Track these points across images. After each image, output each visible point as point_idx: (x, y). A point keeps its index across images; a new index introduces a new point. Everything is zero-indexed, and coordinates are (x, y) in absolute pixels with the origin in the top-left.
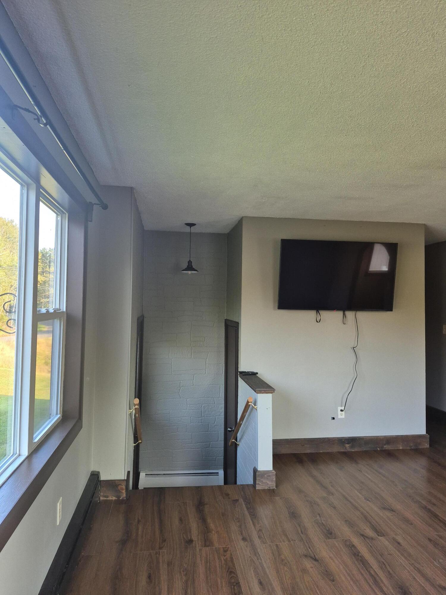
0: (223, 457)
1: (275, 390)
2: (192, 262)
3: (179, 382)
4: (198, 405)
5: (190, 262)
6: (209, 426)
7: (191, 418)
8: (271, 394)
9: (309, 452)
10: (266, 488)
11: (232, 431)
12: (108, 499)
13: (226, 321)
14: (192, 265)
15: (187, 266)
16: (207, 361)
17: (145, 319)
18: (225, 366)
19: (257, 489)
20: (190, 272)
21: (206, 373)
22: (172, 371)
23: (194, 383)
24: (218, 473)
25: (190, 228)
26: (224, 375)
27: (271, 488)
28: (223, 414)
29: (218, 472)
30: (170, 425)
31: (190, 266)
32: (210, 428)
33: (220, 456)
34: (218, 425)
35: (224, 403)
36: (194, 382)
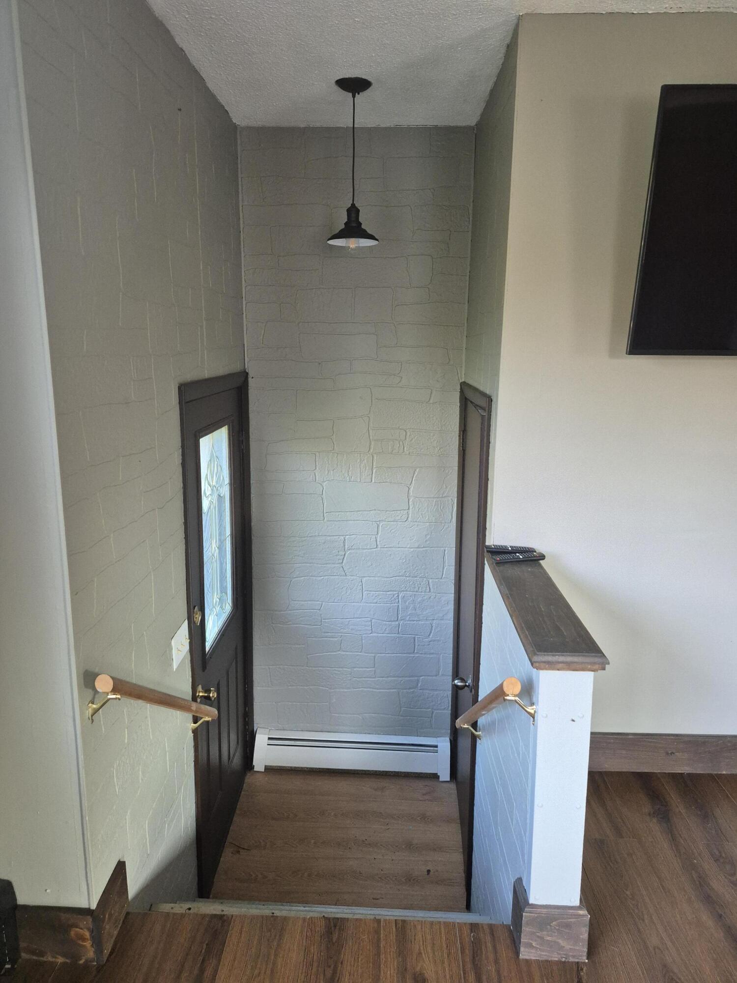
0: (450, 712)
1: (609, 663)
2: (358, 211)
3: (342, 538)
4: (388, 593)
5: (353, 211)
6: (416, 641)
7: (373, 620)
8: (593, 673)
9: (687, 772)
10: (555, 957)
11: (466, 688)
12: (44, 959)
13: (464, 386)
14: (361, 220)
15: (346, 224)
16: (411, 491)
17: (251, 382)
18: (457, 508)
19: (521, 956)
20: (353, 243)
21: (410, 519)
22: (325, 512)
23: (380, 541)
24: (436, 746)
25: (354, 97)
26: (455, 524)
27: (571, 960)
28: (451, 615)
29: (436, 744)
30: (323, 634)
31: (354, 225)
32: (419, 645)
33: (443, 708)
34: (439, 641)
35: (453, 592)
36: (378, 540)
